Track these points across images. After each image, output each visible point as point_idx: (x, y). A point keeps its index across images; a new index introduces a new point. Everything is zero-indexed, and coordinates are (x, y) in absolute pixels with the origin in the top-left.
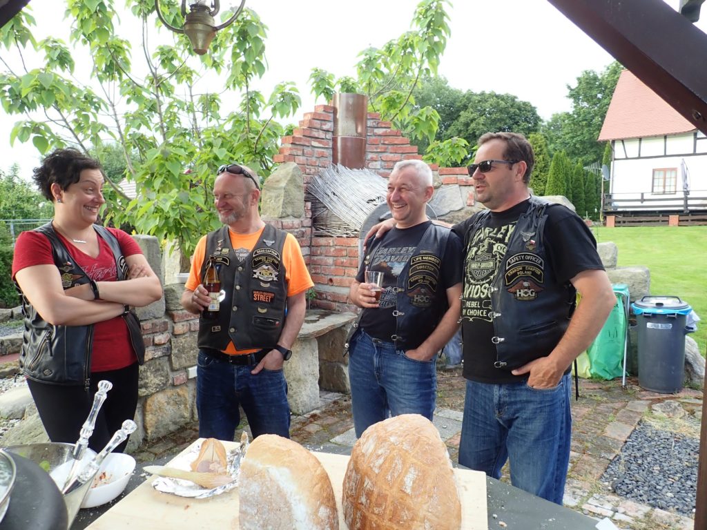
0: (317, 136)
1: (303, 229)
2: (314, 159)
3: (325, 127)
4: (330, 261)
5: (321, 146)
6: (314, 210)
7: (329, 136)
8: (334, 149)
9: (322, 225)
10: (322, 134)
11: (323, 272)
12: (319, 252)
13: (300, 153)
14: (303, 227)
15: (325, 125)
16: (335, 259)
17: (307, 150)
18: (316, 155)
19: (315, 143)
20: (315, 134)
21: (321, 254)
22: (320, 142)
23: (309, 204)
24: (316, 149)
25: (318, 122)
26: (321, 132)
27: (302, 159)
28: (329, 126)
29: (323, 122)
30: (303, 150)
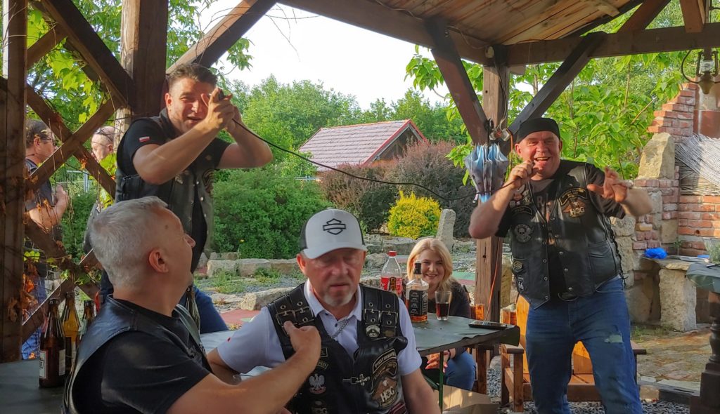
0: (682, 110)
1: (673, 189)
2: (679, 130)
3: (688, 102)
4: (698, 215)
5: (685, 118)
6: (680, 173)
7: (692, 109)
8: (695, 120)
9: (689, 186)
10: (685, 109)
11: (690, 225)
12: (686, 208)
13: (670, 124)
14: (673, 186)
15: (689, 100)
16: (703, 213)
17: (675, 122)
18: (680, 126)
19: (681, 116)
20: (681, 108)
21: (688, 210)
22: (684, 115)
23: (678, 168)
24: (681, 121)
25: (684, 98)
26: (685, 106)
27: (671, 129)
28: (691, 101)
29: (688, 98)
30: (672, 122)
